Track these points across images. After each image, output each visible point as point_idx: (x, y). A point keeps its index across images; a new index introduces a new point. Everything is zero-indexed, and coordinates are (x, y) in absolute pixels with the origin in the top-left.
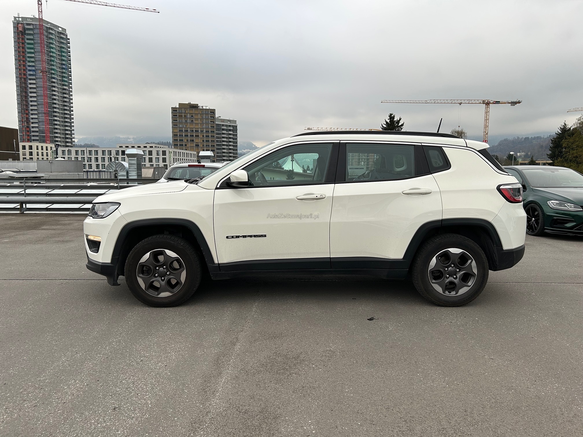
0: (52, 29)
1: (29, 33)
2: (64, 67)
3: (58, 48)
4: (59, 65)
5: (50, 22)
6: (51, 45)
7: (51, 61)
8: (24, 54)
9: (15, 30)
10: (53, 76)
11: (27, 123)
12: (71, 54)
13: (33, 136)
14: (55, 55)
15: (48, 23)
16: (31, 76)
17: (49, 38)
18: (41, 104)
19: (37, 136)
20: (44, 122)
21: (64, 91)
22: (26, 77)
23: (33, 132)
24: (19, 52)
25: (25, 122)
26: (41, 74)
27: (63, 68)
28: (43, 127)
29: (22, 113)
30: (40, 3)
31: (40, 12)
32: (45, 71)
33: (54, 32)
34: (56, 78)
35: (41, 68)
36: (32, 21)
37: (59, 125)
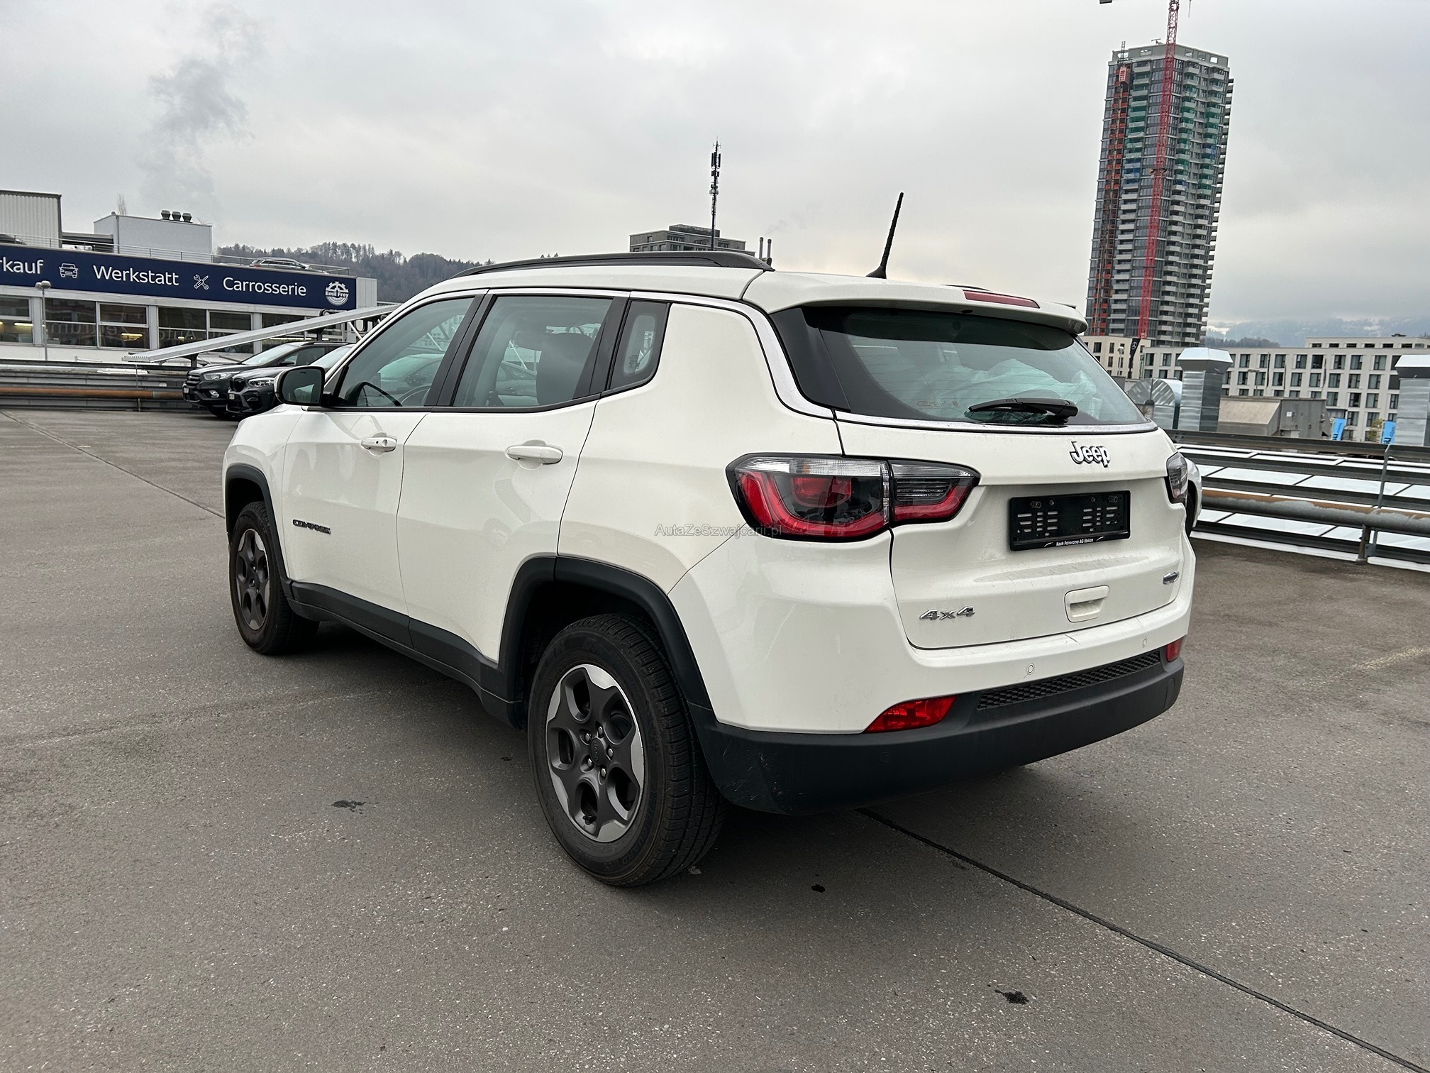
0: (1193, 64)
1: (1141, 83)
2: (1208, 151)
3: (1201, 109)
4: (1197, 150)
5: (1190, 49)
6: (1187, 104)
7: (1180, 141)
8: (1122, 136)
9: (1110, 81)
10: (1179, 177)
11: (1106, 292)
12: (1231, 117)
13: (1115, 321)
14: (1190, 126)
15: (1187, 50)
16: (1130, 184)
17: (1184, 87)
18: (1141, 248)
19: (1122, 321)
20: (1141, 288)
21: (1200, 211)
22: (1120, 187)
23: (1116, 311)
24: (1113, 132)
25: (1102, 290)
26: (1152, 176)
27: (1205, 156)
28: (1137, 300)
29: (1098, 270)
30: (1175, 6)
31: (1172, 28)
32: (1162, 167)
33: (1196, 71)
34: (1185, 182)
35: (1153, 162)
36: (1151, 55)
37: (1175, 294)
